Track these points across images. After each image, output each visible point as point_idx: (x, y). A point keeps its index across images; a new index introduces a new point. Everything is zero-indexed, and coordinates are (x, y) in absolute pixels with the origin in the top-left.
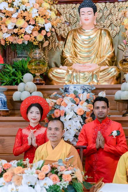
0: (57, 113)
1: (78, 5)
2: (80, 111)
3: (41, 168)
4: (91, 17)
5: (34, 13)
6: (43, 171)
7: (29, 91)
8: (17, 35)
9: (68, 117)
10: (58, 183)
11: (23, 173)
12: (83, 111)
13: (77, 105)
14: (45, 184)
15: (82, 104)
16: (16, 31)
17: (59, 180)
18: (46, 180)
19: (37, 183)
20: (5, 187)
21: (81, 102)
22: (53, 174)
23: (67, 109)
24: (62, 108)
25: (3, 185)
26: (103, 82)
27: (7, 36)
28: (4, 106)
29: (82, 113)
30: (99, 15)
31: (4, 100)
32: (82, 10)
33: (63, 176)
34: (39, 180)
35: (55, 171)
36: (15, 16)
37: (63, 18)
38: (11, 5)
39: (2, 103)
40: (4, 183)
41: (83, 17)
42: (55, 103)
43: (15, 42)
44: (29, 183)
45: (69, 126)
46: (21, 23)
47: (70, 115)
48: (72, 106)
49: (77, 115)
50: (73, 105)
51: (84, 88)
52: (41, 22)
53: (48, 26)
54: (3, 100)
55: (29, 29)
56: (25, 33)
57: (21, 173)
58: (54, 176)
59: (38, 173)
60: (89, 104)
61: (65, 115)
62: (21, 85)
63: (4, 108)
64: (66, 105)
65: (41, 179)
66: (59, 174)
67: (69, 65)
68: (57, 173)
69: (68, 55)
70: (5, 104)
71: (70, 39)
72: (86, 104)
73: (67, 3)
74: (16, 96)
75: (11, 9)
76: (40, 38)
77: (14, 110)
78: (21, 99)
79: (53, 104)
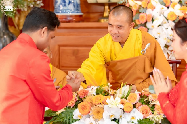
0: (143, 17)
2: (172, 16)
3: (127, 96)
6: (130, 100)
9: (156, 23)
10: (150, 117)
11: (104, 103)
12: (176, 15)
13: (168, 8)
14: (133, 118)
15: (174, 6)
17: (151, 112)
18: (134, 112)
19: (123, 116)
20: (82, 120)
21: (172, 4)
22: (143, 104)
23: (154, 13)
24: (149, 12)
25: (79, 118)
28: (77, 10)
29: (174, 18)
31: (77, 3)
33: (156, 107)
34: (125, 113)
35: (145, 100)
39: (74, 5)
40: (81, 116)
42: (140, 6)
44: (112, 116)
45: (158, 35)
47: (159, 20)
48: (161, 9)
49: (168, 20)
50: (163, 8)
57: (102, 103)
58: (145, 106)
59: (123, 103)
60: (182, 7)
61: (153, 20)
63: (77, 12)
64: (153, 8)
65: (127, 112)
66: (151, 105)
68: (148, 103)
70: (77, 7)
72: (178, 6)
77: (88, 13)
78: (97, 2)
79: (137, 7)
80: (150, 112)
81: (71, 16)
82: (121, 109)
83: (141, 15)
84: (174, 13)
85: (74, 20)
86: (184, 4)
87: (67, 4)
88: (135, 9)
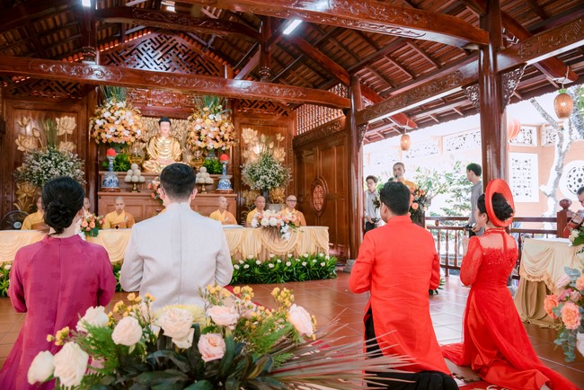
1: (158, 120)
4: (168, 128)
5: (131, 123)
7: (138, 176)
8: (115, 136)
16: (116, 134)
27: (109, 136)
28: (117, 186)
30: (174, 126)
32: (162, 123)
36: (117, 122)
37: (146, 127)
38: (113, 115)
39: (116, 183)
41: (162, 128)
43: (115, 141)
46: (121, 128)
52: (135, 129)
53: (139, 132)
54: (117, 181)
55: (126, 133)
56: (124, 136)
62: (130, 171)
67: (153, 159)
69: (149, 152)
71: (153, 141)
73: (146, 116)
74: (128, 178)
75: (113, 118)
76: (133, 140)
78: (131, 181)
81: (114, 189)
85: (116, 191)
87: (113, 182)
88: (157, 185)
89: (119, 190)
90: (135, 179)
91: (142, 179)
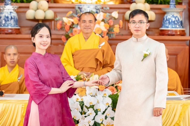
0: (76, 31)
2: (98, 31)
7: (43, 10)
12: (101, 30)
14: (105, 94)
15: (99, 23)
18: (106, 91)
21: (97, 22)
26: (109, 2)
28: (17, 24)
29: (100, 32)
33: (118, 88)
34: (100, 91)
39: (15, 21)
42: (73, 23)
51: (97, 8)
54: (15, 18)
58: (111, 87)
60: (105, 24)
63: (17, 26)
70: (17, 22)
72: (103, 23)
74: (30, 14)
78: (35, 18)
79: (71, 23)
80: (115, 90)
81: (11, 29)
82: (97, 89)
83: (74, 29)
84: (100, 28)
85: (14, 32)
86: (106, 22)
87: (10, 20)
88: (69, 25)
89: (18, 32)
90: (40, 15)
91: (50, 14)
